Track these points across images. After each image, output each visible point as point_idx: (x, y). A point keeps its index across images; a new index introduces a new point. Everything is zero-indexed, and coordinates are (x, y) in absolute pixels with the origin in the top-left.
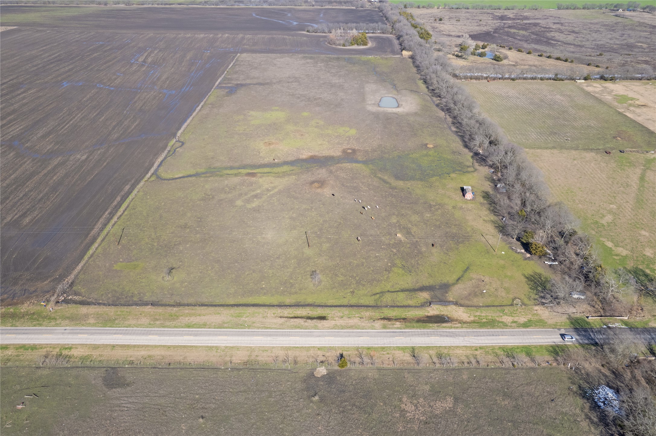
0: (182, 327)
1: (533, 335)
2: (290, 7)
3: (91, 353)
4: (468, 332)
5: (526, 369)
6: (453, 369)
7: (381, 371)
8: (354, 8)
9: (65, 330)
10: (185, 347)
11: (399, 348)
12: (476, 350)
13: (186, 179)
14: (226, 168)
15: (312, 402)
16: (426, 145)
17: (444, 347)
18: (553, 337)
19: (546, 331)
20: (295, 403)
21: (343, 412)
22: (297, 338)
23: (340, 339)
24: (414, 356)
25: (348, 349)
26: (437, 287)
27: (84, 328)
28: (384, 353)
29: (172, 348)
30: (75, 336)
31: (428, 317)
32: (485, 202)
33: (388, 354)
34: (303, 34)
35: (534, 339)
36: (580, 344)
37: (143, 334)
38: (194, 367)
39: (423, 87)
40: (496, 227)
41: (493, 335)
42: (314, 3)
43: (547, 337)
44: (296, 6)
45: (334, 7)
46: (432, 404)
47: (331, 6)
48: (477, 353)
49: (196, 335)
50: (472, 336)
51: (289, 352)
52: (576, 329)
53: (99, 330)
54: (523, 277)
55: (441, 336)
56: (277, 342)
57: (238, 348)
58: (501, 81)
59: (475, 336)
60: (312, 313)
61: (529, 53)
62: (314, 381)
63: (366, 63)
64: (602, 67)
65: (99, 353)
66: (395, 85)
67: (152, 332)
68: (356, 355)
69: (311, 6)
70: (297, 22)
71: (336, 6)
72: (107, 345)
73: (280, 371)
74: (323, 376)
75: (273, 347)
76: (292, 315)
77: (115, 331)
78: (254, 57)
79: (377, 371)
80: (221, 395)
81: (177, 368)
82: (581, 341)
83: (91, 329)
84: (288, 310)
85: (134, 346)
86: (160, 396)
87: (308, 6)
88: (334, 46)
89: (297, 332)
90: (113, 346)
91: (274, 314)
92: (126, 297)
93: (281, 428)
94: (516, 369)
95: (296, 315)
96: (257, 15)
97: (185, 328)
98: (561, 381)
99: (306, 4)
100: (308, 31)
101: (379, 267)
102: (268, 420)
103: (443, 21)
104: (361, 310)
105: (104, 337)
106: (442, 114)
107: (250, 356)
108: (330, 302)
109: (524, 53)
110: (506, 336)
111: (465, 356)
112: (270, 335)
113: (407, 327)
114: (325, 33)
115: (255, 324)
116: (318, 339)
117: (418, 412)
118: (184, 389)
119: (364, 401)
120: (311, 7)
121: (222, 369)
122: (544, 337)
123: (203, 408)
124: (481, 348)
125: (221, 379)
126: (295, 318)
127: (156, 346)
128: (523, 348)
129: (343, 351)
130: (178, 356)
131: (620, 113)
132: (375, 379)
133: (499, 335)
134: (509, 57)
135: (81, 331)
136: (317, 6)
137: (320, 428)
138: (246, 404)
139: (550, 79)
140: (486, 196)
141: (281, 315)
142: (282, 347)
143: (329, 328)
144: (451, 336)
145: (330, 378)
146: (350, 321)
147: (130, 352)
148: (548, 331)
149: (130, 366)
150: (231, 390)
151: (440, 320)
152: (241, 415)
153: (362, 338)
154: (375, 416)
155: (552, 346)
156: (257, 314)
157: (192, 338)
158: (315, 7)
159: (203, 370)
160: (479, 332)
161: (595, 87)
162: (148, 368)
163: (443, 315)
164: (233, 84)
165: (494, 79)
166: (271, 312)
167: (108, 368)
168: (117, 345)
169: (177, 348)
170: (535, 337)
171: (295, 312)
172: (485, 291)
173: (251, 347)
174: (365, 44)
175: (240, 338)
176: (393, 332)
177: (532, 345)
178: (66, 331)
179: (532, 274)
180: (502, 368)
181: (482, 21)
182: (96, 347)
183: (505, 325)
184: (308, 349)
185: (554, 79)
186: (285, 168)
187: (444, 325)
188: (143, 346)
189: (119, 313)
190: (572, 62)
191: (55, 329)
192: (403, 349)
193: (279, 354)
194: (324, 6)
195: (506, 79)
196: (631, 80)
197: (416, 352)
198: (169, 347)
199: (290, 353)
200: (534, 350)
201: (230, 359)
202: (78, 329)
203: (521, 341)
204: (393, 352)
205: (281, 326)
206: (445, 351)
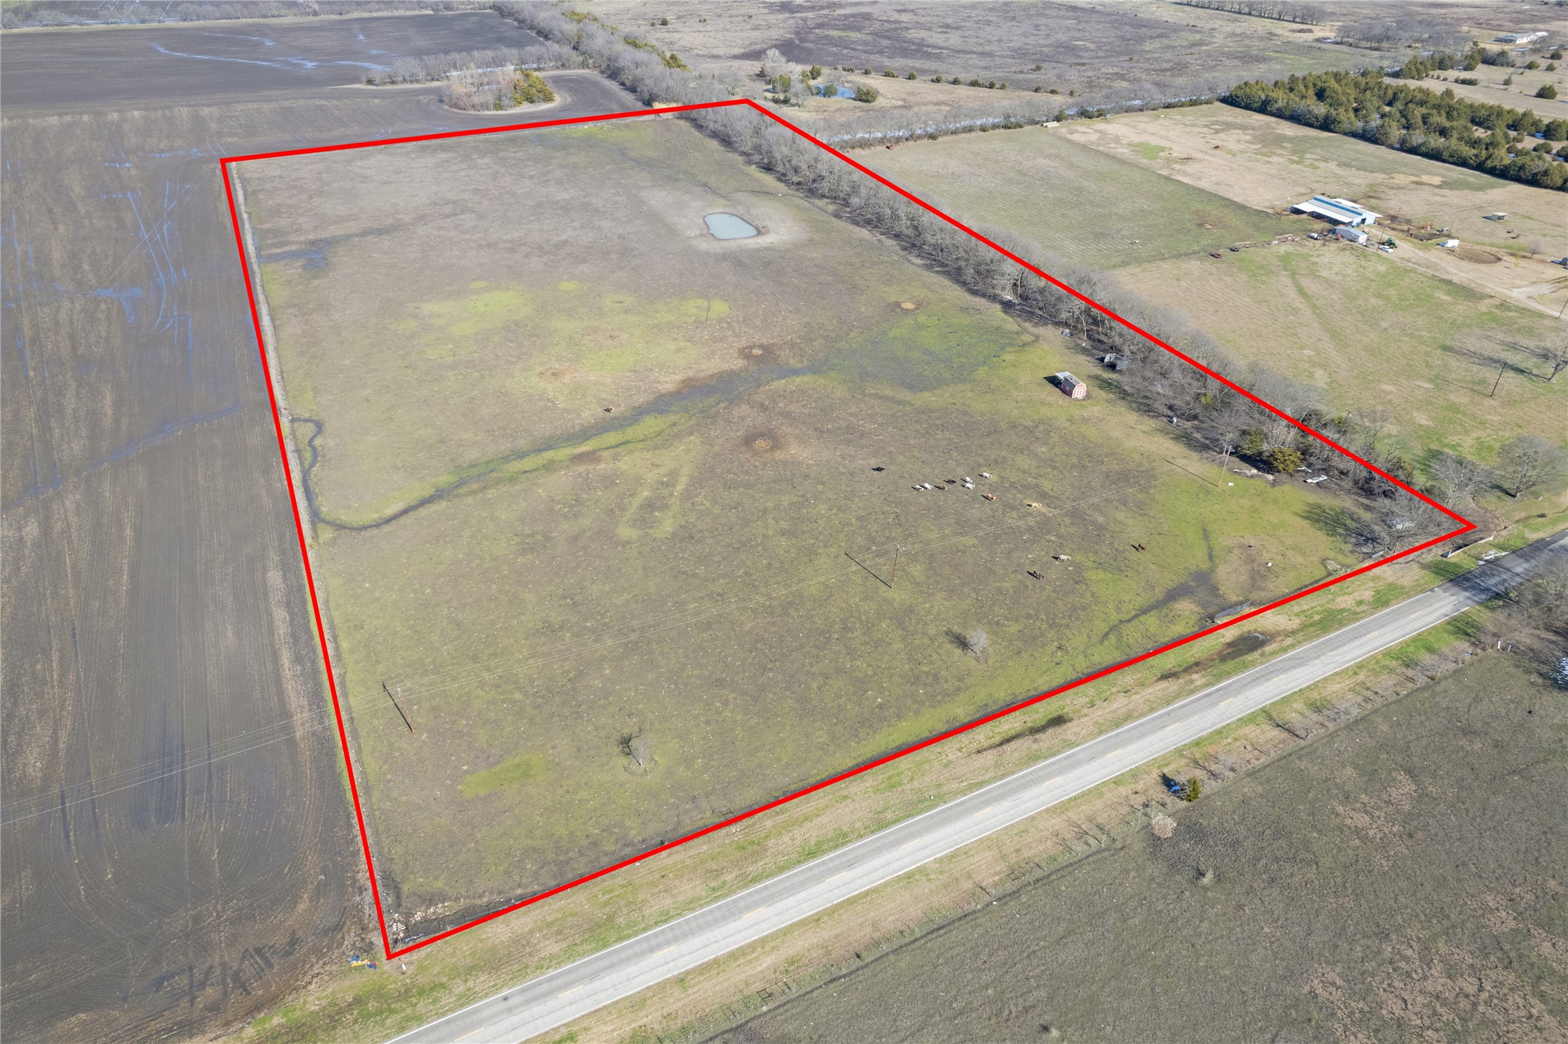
0: (798, 862)
1: (1407, 615)
2: (250, 21)
3: (637, 1024)
4: (1315, 647)
5: (1451, 676)
6: (1356, 722)
7: (1257, 775)
8: (432, 12)
9: (505, 999)
10: (851, 902)
11: (1244, 721)
12: (1356, 673)
13: (422, 512)
14: (505, 459)
15: (1205, 889)
16: (898, 304)
17: (1307, 688)
18: (1436, 606)
19: (1416, 601)
20: (1181, 908)
21: (1273, 880)
22: (1058, 780)
23: (1131, 747)
24: (1279, 725)
25: (1164, 760)
26: (1193, 584)
27: (551, 973)
28: (1230, 740)
29: (826, 918)
30: (552, 1003)
31: (1229, 645)
32: (1111, 396)
33: (1236, 739)
34: (358, 89)
35: (1415, 620)
36: (1478, 603)
37: (725, 918)
38: (918, 934)
39: (768, 180)
40: (1174, 439)
41: (1356, 638)
42: (316, 7)
43: (1429, 609)
44: (264, 16)
45: (375, 14)
46: (1384, 796)
47: (364, 11)
48: (1361, 677)
49: (850, 865)
50: (1328, 652)
51: (1069, 814)
52: (1451, 581)
53: (598, 959)
54: (1299, 519)
55: (1285, 670)
56: (1029, 804)
57: (966, 852)
58: (911, 143)
59: (1332, 650)
60: (1031, 719)
61: (911, 77)
62: (1170, 850)
63: (588, 144)
64: (1063, 94)
65: (659, 1013)
66: (705, 185)
67: (742, 904)
68: (1187, 765)
69: (308, 14)
70: (312, 61)
71: (380, 10)
72: (662, 986)
73: (1091, 859)
74: (1175, 830)
75: (1033, 818)
76: (997, 739)
77: (645, 945)
78: (285, 164)
79: (1248, 779)
80: (1034, 964)
81: (887, 954)
82: (1476, 599)
83: (577, 968)
85: (733, 956)
86: (913, 1034)
87: (302, 14)
88: (472, 112)
90: (681, 980)
91: (960, 750)
92: (581, 853)
93: (1206, 968)
94: (1439, 683)
95: (1005, 736)
96: (175, 50)
97: (805, 860)
98: (1510, 675)
99: (294, 10)
100: (370, 82)
101: (1058, 579)
102: (1168, 963)
103: (669, 26)
104: (1113, 678)
105: (632, 969)
106: (864, 233)
107: (1003, 857)
108: (1044, 684)
109: (900, 79)
110: (1373, 631)
111: (1349, 690)
112: (1002, 797)
113: (1219, 678)
114: (417, 81)
115: (945, 789)
116: (1095, 764)
117: (1379, 822)
118: (946, 991)
119: (1283, 842)
120: (311, 18)
121: (979, 910)
122: (1425, 611)
123: (1026, 1010)
124: (1360, 666)
125: (1001, 932)
126: (1008, 740)
127: (785, 932)
128: (1414, 642)
129: (1158, 768)
130: (857, 930)
131: (1167, 178)
132: (1262, 796)
133: (1363, 635)
134: (881, 91)
135: (554, 984)
136: (327, 13)
137: (1266, 930)
138: (1099, 955)
139: (995, 127)
140: (1106, 385)
141: (975, 745)
142: (1047, 810)
143: (1091, 735)
144: (1300, 665)
145: (1190, 829)
146: (1115, 706)
147: (736, 976)
148: (1419, 600)
149: (771, 1005)
150: (1042, 943)
151: (1251, 644)
152: (1113, 983)
153: (1167, 729)
154: (1326, 862)
155: (1449, 623)
156: (927, 766)
157: (845, 875)
158: (323, 17)
159: (942, 932)
160: (1330, 640)
161: (1085, 132)
162: (817, 988)
163: (1249, 632)
164: (297, 243)
165: (898, 140)
166: (950, 748)
167: (725, 1036)
168: (687, 973)
169: (837, 913)
170: (1413, 616)
171: (997, 730)
172: (1270, 564)
173: (988, 838)
174: (548, 98)
175: (949, 829)
176: (1207, 695)
177: (1423, 632)
178: (511, 1002)
179: (1307, 508)
180: (1418, 689)
181: (754, 17)
182: (637, 1003)
183: (1355, 616)
184: (1097, 791)
185: (1006, 127)
186: (651, 424)
188: (752, 946)
189: (603, 898)
190: (1003, 87)
191: (477, 1010)
192: (1250, 719)
193: (1056, 828)
194: (348, 12)
195: (919, 137)
196: (1127, 112)
197: (1274, 715)
198: (817, 919)
199: (1072, 814)
200: (1431, 639)
201: (970, 882)
202: (540, 983)
203: (1402, 632)
204: (1241, 732)
205: (1002, 771)
206: (1315, 695)
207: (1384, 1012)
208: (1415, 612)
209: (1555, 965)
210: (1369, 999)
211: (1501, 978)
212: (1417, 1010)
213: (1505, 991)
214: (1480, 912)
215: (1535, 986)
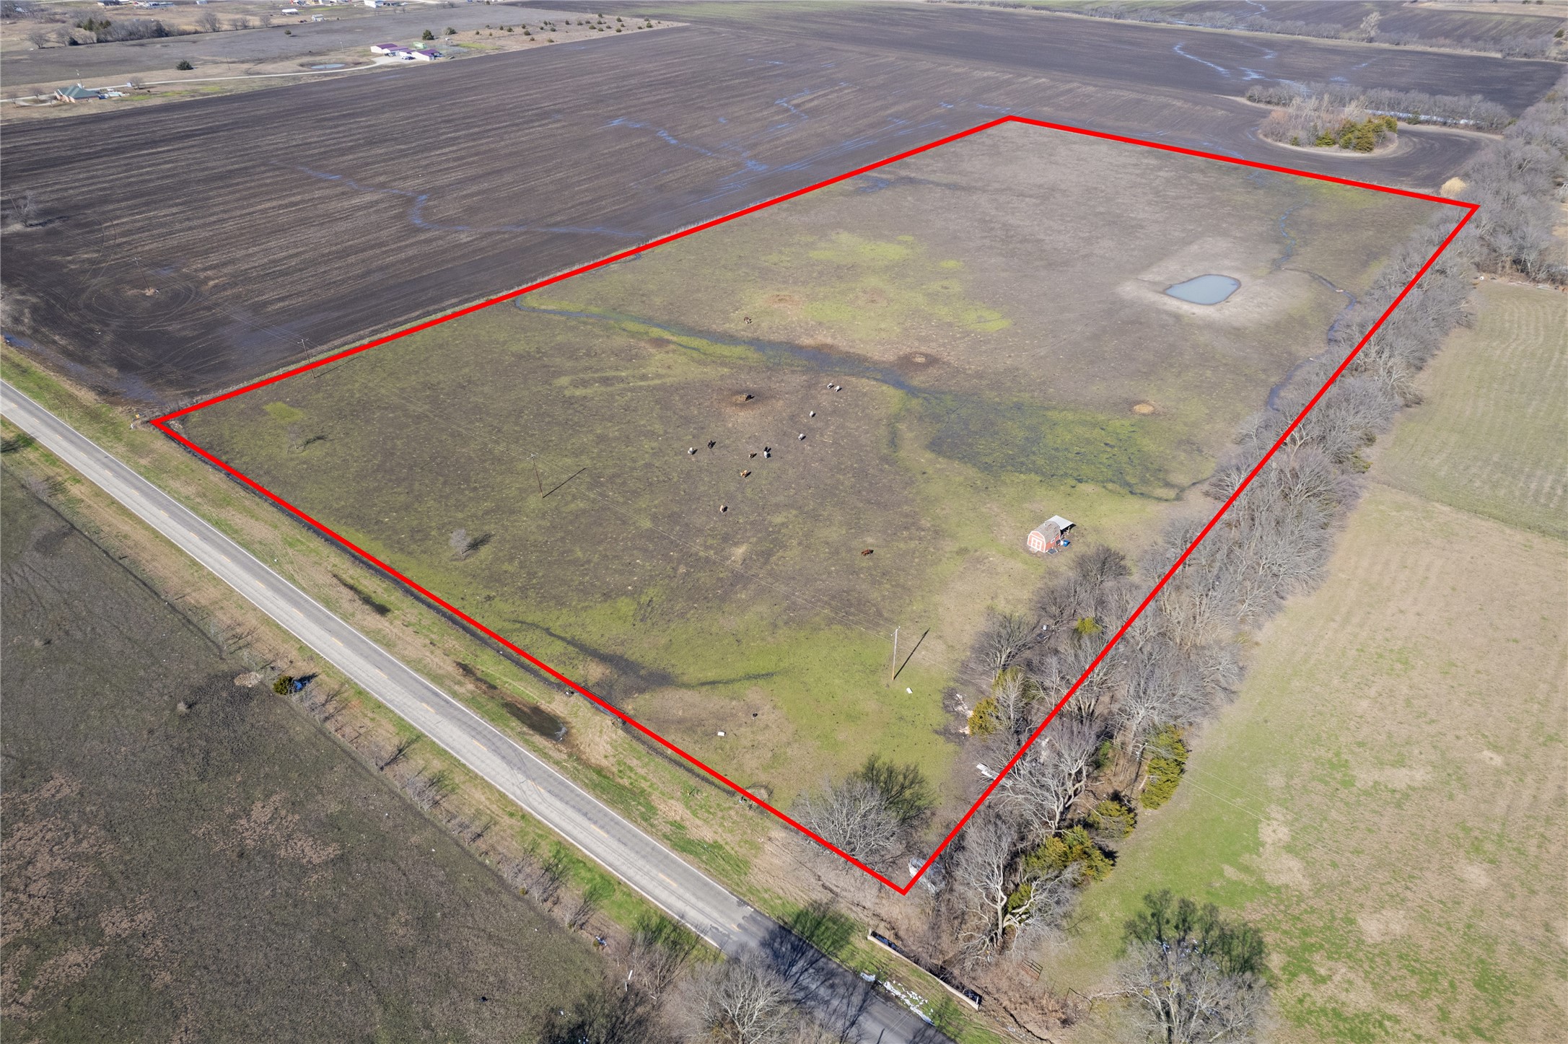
0: (209, 521)
1: (662, 871)
5: (539, 914)
6: (419, 815)
7: (319, 738)
12: (511, 815)
15: (174, 709)
16: (1138, 403)
18: (702, 905)
19: (706, 884)
21: (181, 751)
22: (300, 616)
23: (347, 652)
24: (400, 751)
25: (333, 675)
26: (643, 672)
28: (370, 715)
33: (372, 720)
34: (1234, 102)
35: (661, 883)
41: (585, 815)
43: (689, 896)
46: (299, 835)
48: (506, 821)
49: (206, 539)
50: (545, 788)
51: (263, 629)
52: (784, 929)
55: (498, 751)
59: (549, 791)
68: (331, 690)
73: (211, 644)
75: (256, 610)
76: (351, 581)
79: (315, 732)
80: (107, 630)
84: (359, 570)
88: (1269, 140)
89: (317, 608)
94: (520, 900)
95: (356, 585)
97: (212, 523)
98: (564, 986)
101: (605, 583)
104: (450, 631)
107: (215, 602)
110: (608, 833)
111: (477, 810)
112: (278, 591)
115: (288, 566)
116: (324, 633)
118: (89, 596)
120: (1365, 44)
122: (681, 891)
124: (525, 818)
125: (138, 610)
126: (350, 587)
127: (149, 528)
128: (602, 877)
129: (326, 673)
133: (595, 823)
141: (343, 573)
143: (363, 629)
144: (509, 763)
146: (409, 639)
148: (712, 888)
149: (90, 535)
150: (126, 630)
152: (83, 668)
153: (377, 671)
154: (204, 788)
155: (665, 919)
156: (313, 554)
157: (197, 539)
159: (143, 586)
160: (572, 791)
162: (100, 548)
167: (69, 525)
168: (119, 503)
170: (661, 876)
173: (233, 592)
175: (241, 572)
176: (437, 694)
180: (501, 877)
183: (647, 817)
184: (287, 636)
187: (539, 740)
192: (405, 728)
193: (245, 624)
197: (416, 746)
198: (158, 536)
200: (618, 897)
201: (190, 592)
203: (617, 863)
204: (384, 722)
205: (312, 588)
206: (458, 778)
207: (21, 824)
208: (675, 880)
209: (52, 962)
210: (37, 816)
211: (42, 914)
212: (18, 847)
213: (26, 916)
214: (130, 905)
215: (29, 942)
